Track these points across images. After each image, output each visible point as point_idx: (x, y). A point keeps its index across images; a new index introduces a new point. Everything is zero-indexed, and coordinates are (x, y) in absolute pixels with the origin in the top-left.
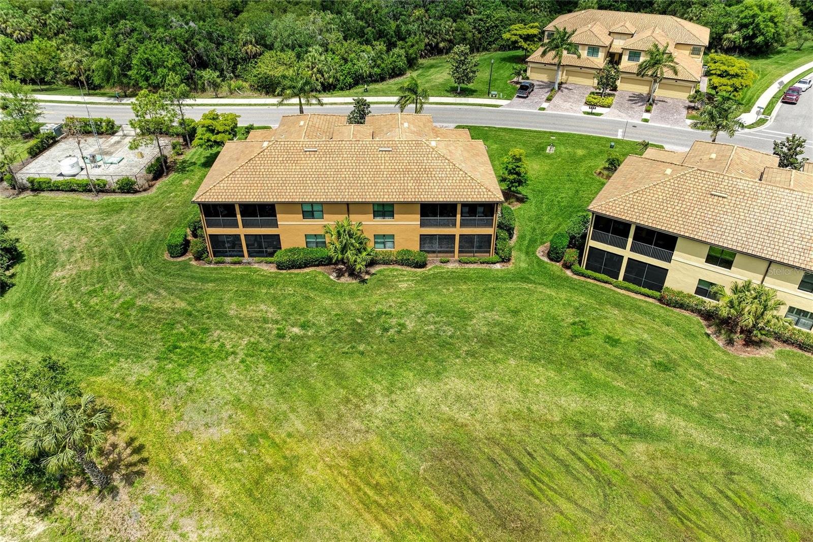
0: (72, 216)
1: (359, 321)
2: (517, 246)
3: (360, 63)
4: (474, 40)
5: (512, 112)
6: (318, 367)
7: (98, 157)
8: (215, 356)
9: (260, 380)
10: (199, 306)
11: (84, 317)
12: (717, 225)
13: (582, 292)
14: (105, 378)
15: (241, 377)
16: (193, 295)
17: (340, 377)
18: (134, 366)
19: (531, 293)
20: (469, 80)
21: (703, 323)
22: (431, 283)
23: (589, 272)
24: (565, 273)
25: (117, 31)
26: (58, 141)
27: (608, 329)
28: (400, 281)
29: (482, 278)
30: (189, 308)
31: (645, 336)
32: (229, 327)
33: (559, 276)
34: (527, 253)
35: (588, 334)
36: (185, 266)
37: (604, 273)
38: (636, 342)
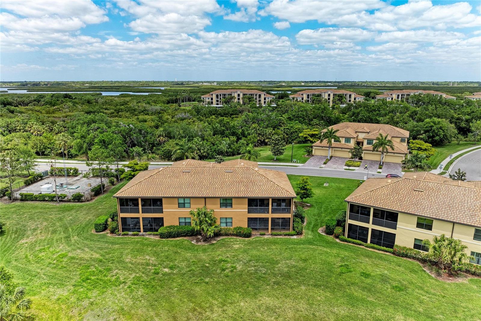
0: (41, 212)
1: (207, 265)
2: (307, 227)
3: (222, 146)
4: (284, 138)
5: (304, 169)
6: (177, 290)
7: (64, 186)
8: (112, 284)
9: (139, 298)
10: (107, 257)
11: (33, 263)
12: (419, 205)
13: (345, 249)
14: (37, 297)
15: (127, 296)
16: (105, 251)
17: (191, 296)
18: (58, 290)
19: (314, 250)
20: (281, 153)
21: (421, 265)
22: (253, 245)
23: (350, 239)
24: (335, 240)
25: (89, 128)
26: (44, 179)
27: (362, 269)
28: (234, 244)
29: (285, 243)
30: (101, 258)
31: (386, 272)
32: (124, 268)
33: (331, 242)
34: (312, 231)
35: (350, 272)
36: (104, 236)
37: (359, 239)
38: (380, 275)
